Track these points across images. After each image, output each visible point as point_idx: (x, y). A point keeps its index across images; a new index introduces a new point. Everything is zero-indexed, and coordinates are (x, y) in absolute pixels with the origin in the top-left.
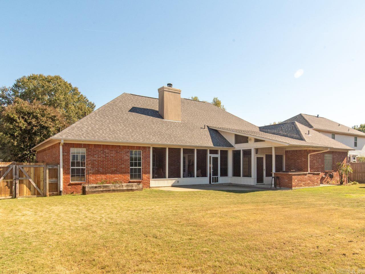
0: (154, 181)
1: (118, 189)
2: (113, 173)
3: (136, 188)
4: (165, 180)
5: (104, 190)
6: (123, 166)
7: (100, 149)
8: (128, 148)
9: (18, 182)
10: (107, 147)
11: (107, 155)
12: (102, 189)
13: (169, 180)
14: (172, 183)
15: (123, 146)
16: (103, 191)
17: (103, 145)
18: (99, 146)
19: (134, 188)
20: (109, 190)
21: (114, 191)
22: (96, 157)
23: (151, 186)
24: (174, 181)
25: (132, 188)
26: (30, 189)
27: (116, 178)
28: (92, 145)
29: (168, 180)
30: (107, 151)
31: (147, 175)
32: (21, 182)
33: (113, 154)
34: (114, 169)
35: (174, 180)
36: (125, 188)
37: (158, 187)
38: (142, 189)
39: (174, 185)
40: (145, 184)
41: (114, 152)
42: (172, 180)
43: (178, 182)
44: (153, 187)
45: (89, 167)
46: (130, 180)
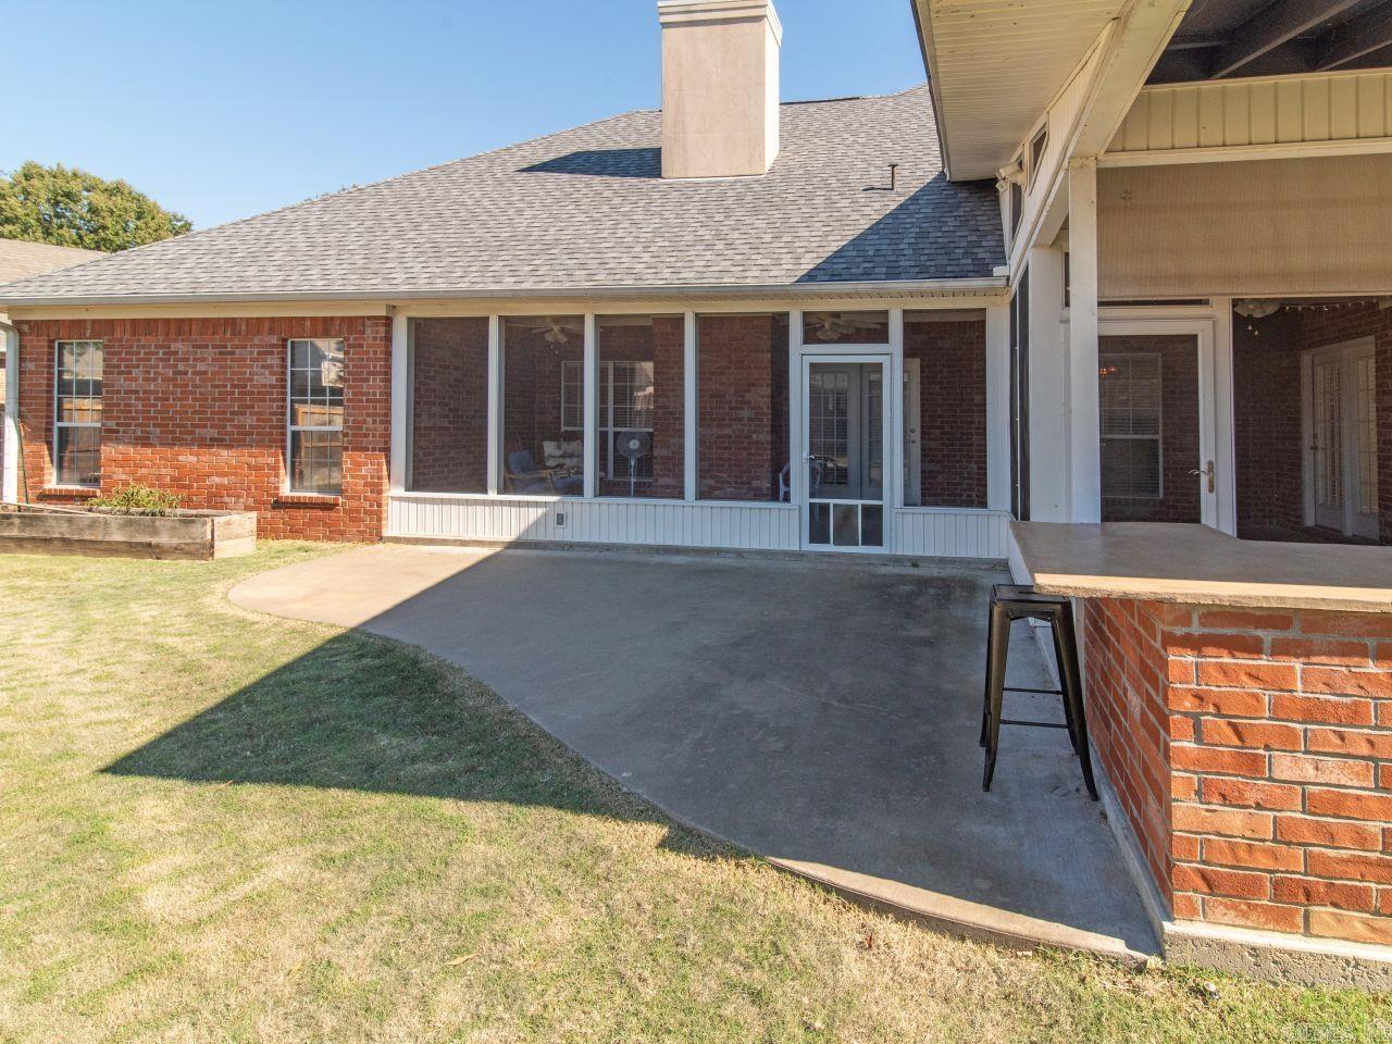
0: (413, 506)
1: (87, 537)
3: (175, 541)
4: (476, 503)
5: (27, 535)
6: (250, 421)
7: (152, 341)
10: (181, 327)
11: (181, 367)
12: (15, 533)
13: (502, 503)
14: (523, 527)
15: (248, 320)
17: (167, 321)
18: (148, 326)
19: (164, 539)
20: (45, 540)
21: (68, 545)
22: (136, 380)
23: (386, 533)
24: (534, 514)
25: (154, 541)
27: (217, 480)
28: (123, 322)
29: (493, 503)
30: (179, 346)
31: (367, 468)
33: (203, 360)
35: (537, 504)
36: (118, 537)
37: (431, 542)
38: (207, 550)
39: (532, 537)
40: (354, 516)
41: (210, 353)
42: (519, 504)
43: (560, 519)
44: (397, 540)
45: (112, 424)
46: (286, 489)
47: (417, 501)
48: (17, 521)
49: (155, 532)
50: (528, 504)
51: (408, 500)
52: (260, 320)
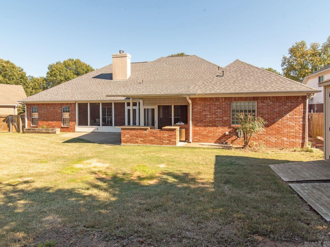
0: (79, 128)
1: (41, 131)
2: (52, 121)
3: (51, 132)
4: (87, 127)
6: (58, 117)
7: (44, 106)
8: (60, 105)
9: (11, 124)
10: (48, 104)
11: (48, 110)
12: (32, 131)
13: (90, 127)
15: (57, 104)
16: (32, 132)
17: (46, 104)
18: (44, 104)
19: (50, 131)
20: (35, 132)
21: (38, 132)
24: (94, 128)
26: (15, 128)
28: (40, 104)
30: (48, 107)
31: (73, 123)
32: (12, 124)
33: (51, 109)
34: (53, 118)
35: (94, 127)
36: (44, 131)
37: (81, 132)
38: (55, 133)
39: (94, 131)
40: (71, 129)
41: (52, 108)
42: (92, 127)
43: (97, 129)
44: (77, 132)
45: (40, 117)
46: (62, 126)
47: (79, 127)
48: (32, 130)
49: (49, 131)
50: (93, 127)
51: (78, 127)
52: (59, 103)
